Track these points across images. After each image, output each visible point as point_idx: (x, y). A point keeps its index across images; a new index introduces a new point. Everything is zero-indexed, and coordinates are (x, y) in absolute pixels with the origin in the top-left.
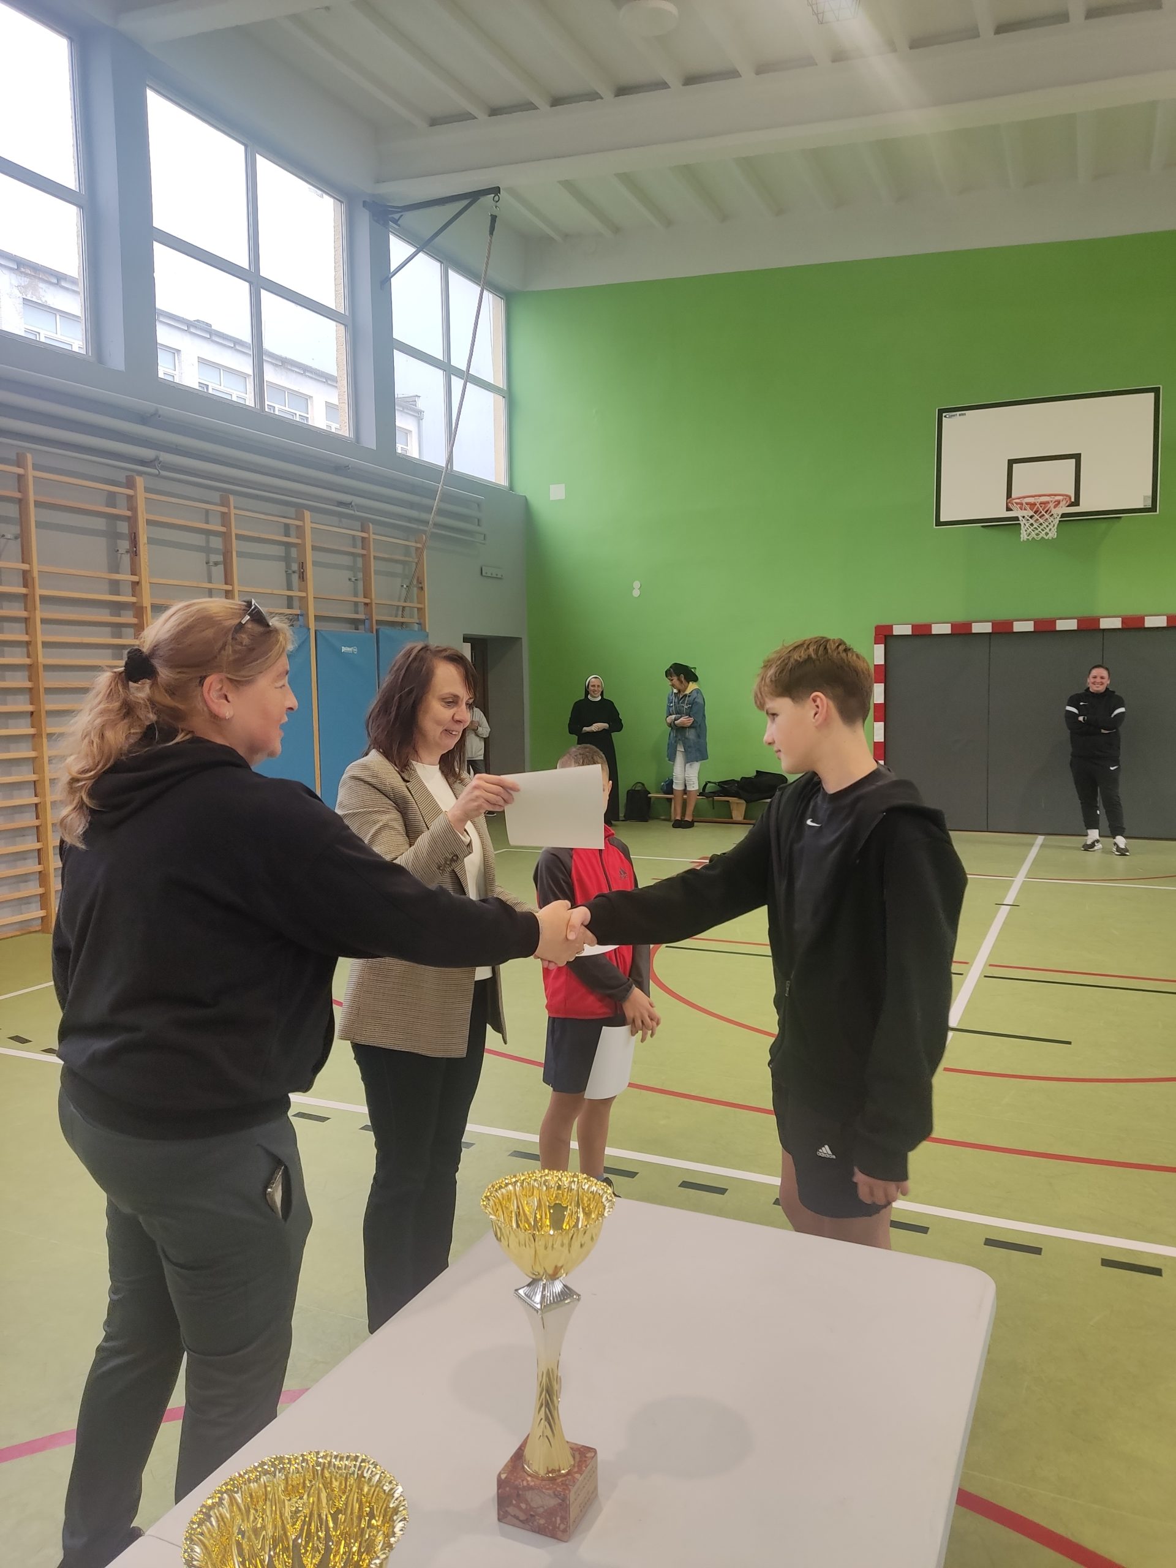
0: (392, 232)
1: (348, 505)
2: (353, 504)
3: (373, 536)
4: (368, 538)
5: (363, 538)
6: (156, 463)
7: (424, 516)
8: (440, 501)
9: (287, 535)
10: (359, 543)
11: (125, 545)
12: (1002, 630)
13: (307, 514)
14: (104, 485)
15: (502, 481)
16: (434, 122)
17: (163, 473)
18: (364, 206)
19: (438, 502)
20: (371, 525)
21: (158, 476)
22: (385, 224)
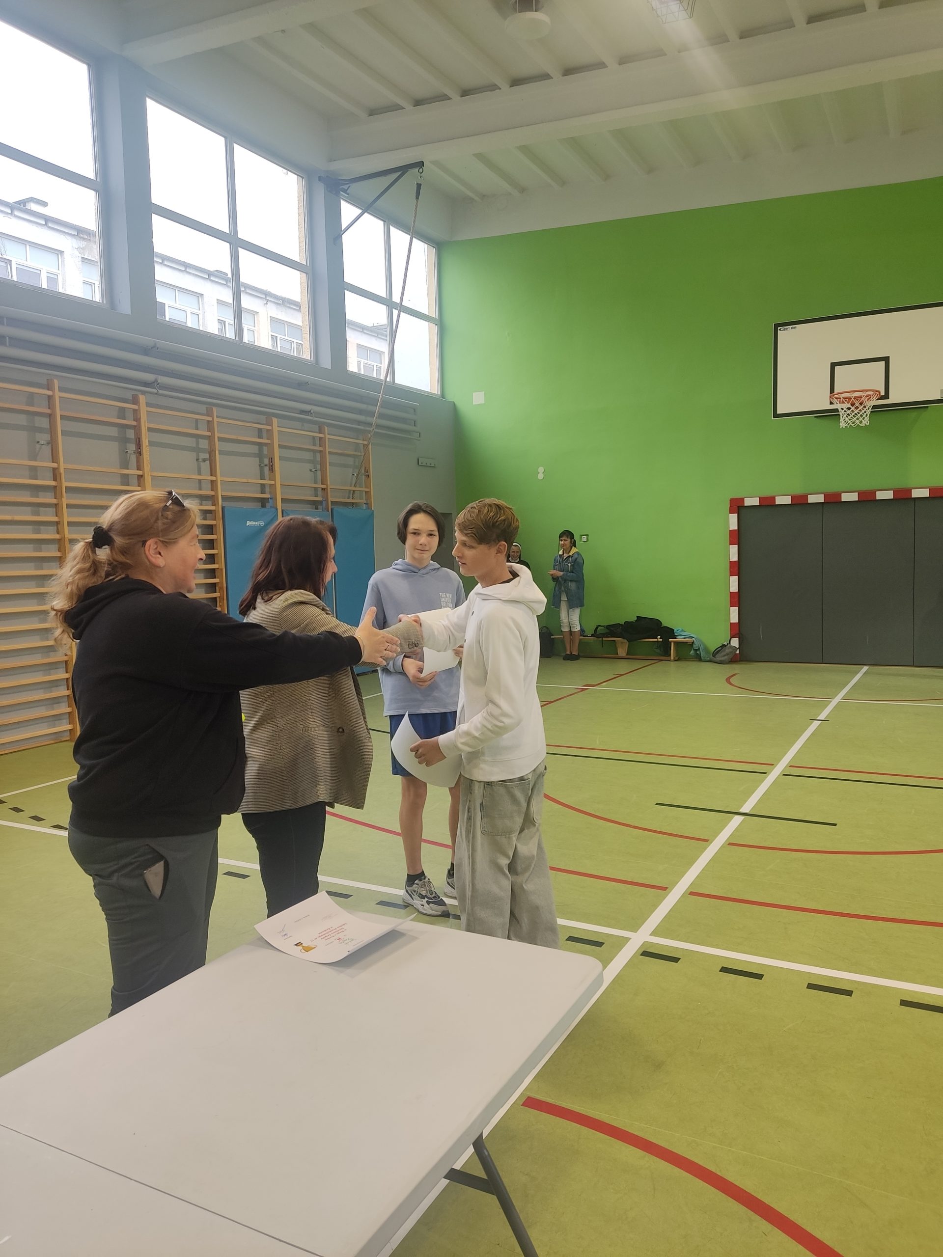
0: (343, 199)
1: (308, 413)
2: (312, 412)
3: (328, 436)
4: (325, 437)
5: (320, 438)
6: (156, 384)
7: (369, 419)
8: (381, 407)
9: (260, 437)
10: (318, 442)
11: (132, 447)
12: (833, 500)
13: (275, 420)
14: (115, 402)
15: (436, 390)
16: (372, 112)
17: (161, 392)
18: (319, 180)
19: (379, 408)
20: (326, 428)
21: (157, 394)
22: (337, 194)
